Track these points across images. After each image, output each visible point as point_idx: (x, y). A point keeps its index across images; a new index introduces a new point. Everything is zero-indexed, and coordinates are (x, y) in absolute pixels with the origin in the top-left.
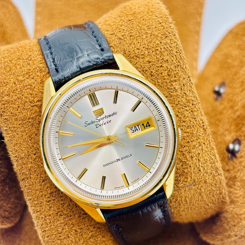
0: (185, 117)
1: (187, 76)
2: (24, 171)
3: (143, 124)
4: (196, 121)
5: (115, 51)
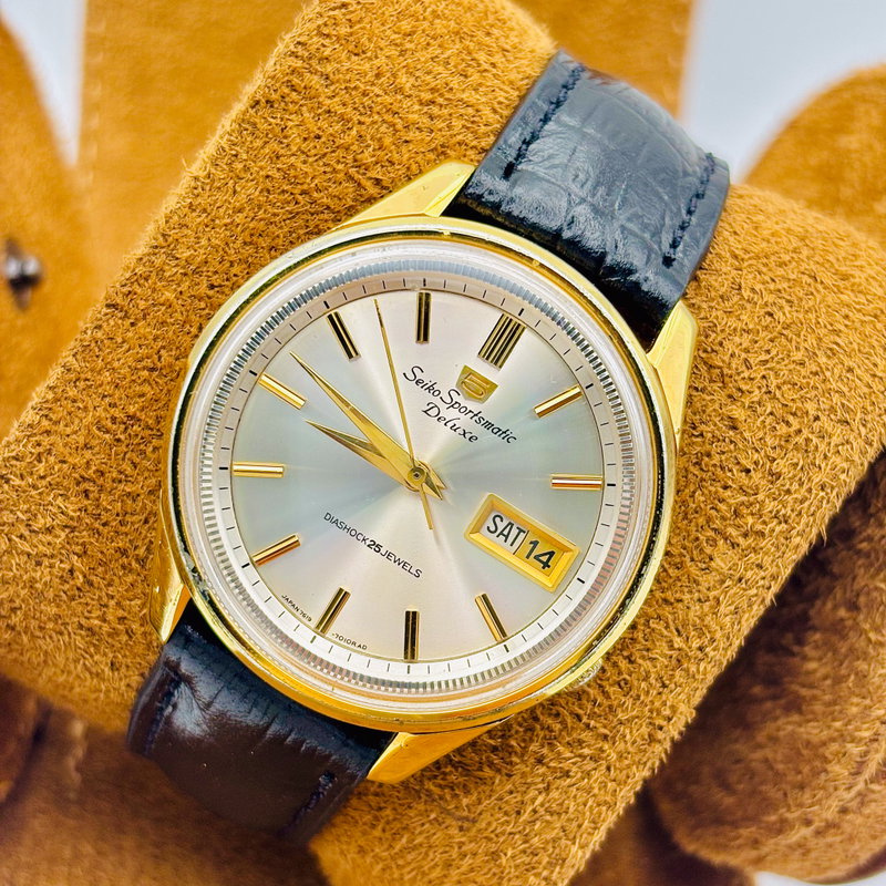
0: (645, 653)
1: (775, 569)
3: (535, 544)
5: (693, 301)
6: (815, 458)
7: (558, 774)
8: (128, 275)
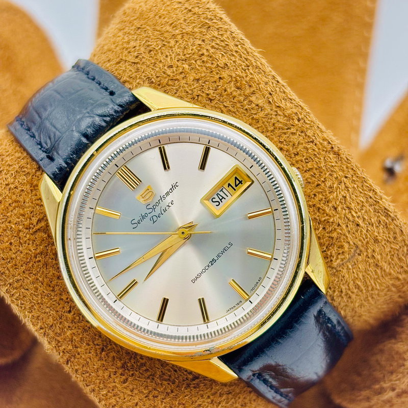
0: (294, 147)
1: (270, 77)
2: (63, 347)
3: (229, 185)
4: (316, 144)
7: (343, 201)
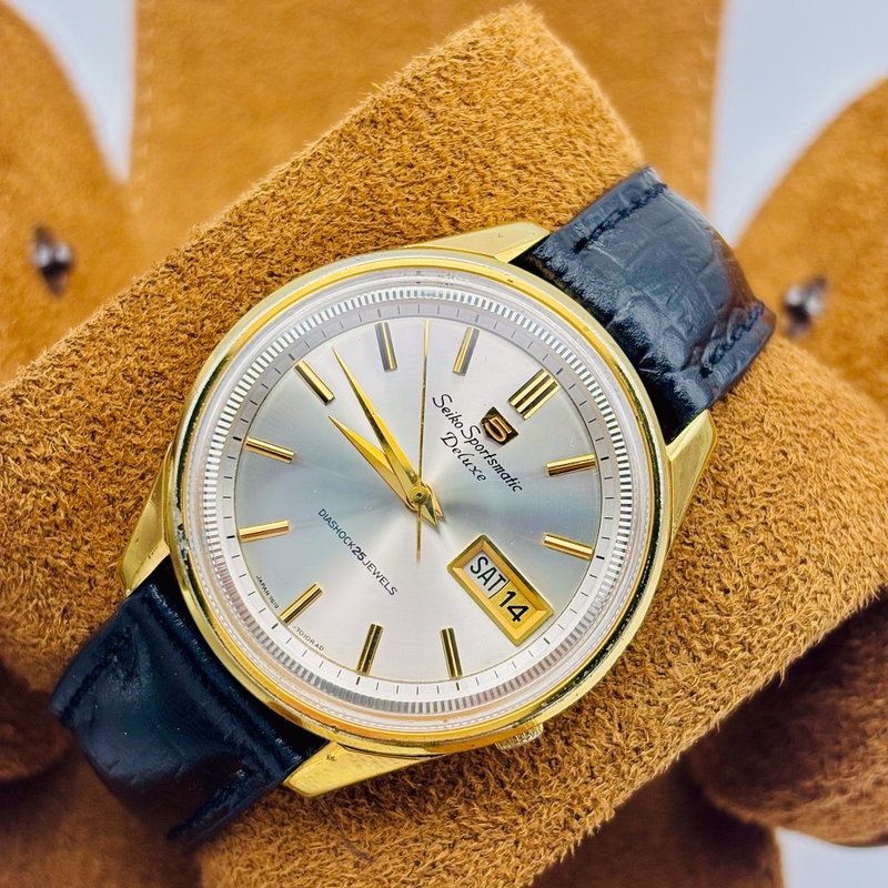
3: (512, 594)
6: (792, 598)
7: (467, 835)
8: (195, 242)
